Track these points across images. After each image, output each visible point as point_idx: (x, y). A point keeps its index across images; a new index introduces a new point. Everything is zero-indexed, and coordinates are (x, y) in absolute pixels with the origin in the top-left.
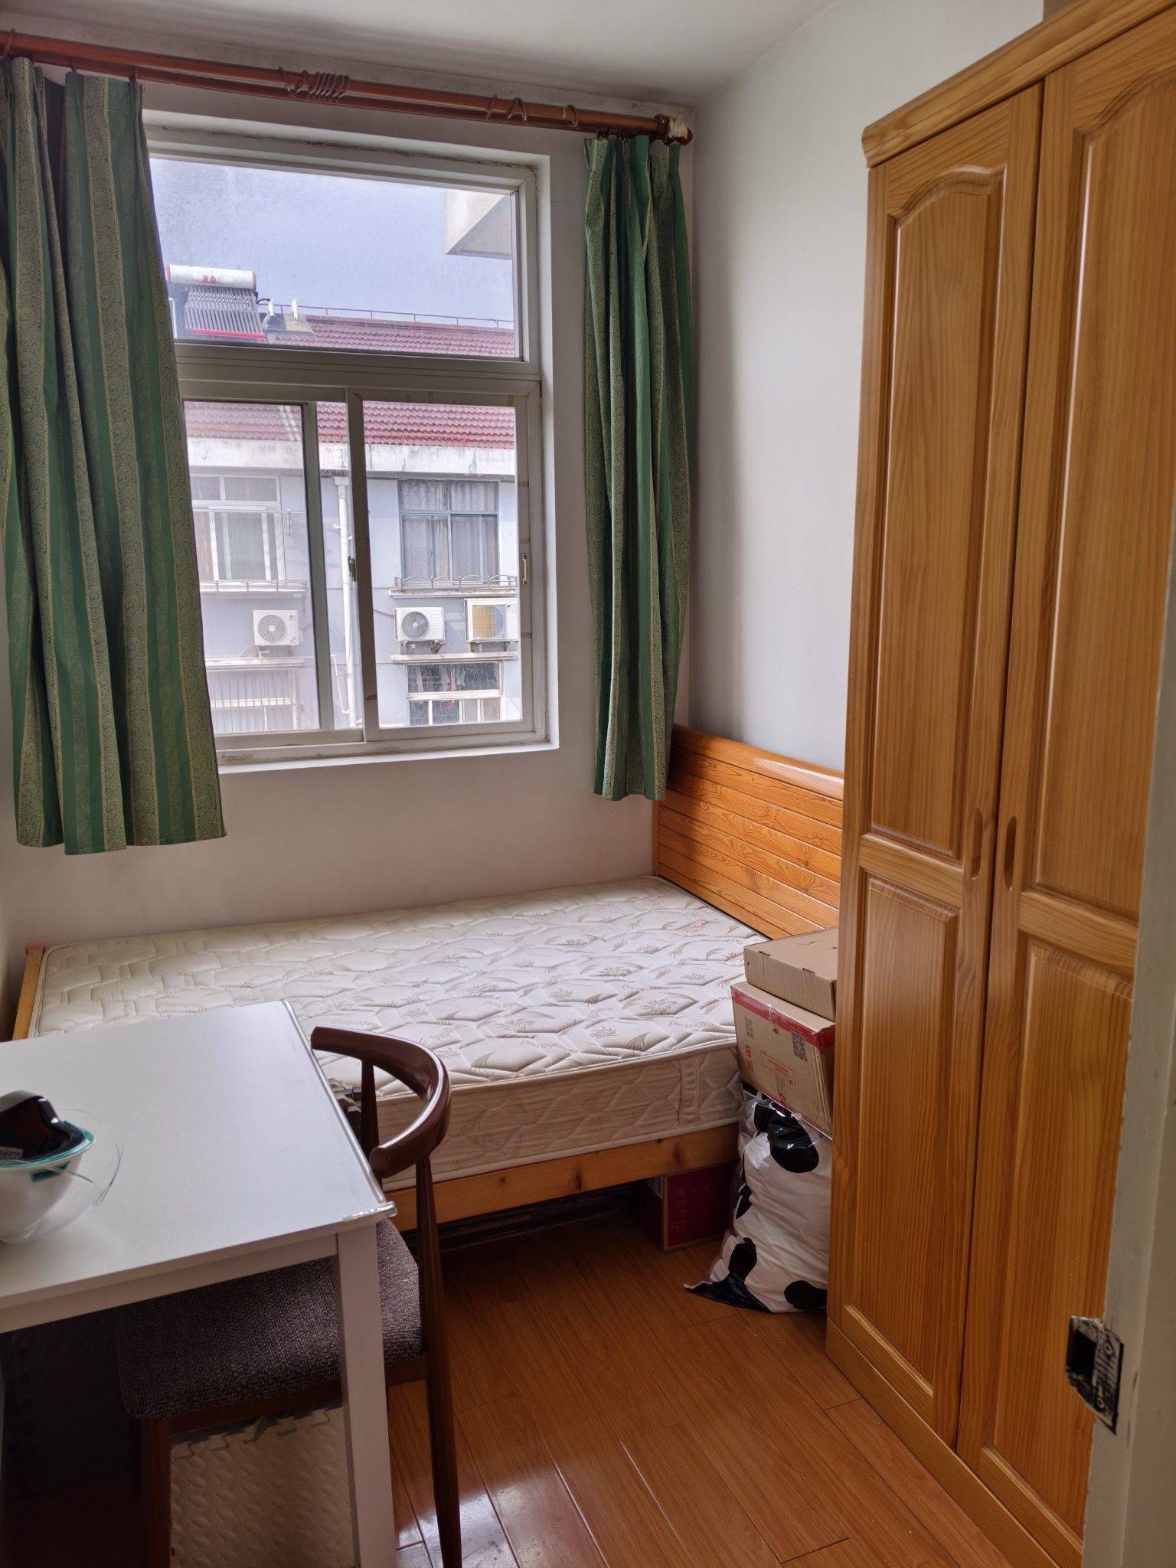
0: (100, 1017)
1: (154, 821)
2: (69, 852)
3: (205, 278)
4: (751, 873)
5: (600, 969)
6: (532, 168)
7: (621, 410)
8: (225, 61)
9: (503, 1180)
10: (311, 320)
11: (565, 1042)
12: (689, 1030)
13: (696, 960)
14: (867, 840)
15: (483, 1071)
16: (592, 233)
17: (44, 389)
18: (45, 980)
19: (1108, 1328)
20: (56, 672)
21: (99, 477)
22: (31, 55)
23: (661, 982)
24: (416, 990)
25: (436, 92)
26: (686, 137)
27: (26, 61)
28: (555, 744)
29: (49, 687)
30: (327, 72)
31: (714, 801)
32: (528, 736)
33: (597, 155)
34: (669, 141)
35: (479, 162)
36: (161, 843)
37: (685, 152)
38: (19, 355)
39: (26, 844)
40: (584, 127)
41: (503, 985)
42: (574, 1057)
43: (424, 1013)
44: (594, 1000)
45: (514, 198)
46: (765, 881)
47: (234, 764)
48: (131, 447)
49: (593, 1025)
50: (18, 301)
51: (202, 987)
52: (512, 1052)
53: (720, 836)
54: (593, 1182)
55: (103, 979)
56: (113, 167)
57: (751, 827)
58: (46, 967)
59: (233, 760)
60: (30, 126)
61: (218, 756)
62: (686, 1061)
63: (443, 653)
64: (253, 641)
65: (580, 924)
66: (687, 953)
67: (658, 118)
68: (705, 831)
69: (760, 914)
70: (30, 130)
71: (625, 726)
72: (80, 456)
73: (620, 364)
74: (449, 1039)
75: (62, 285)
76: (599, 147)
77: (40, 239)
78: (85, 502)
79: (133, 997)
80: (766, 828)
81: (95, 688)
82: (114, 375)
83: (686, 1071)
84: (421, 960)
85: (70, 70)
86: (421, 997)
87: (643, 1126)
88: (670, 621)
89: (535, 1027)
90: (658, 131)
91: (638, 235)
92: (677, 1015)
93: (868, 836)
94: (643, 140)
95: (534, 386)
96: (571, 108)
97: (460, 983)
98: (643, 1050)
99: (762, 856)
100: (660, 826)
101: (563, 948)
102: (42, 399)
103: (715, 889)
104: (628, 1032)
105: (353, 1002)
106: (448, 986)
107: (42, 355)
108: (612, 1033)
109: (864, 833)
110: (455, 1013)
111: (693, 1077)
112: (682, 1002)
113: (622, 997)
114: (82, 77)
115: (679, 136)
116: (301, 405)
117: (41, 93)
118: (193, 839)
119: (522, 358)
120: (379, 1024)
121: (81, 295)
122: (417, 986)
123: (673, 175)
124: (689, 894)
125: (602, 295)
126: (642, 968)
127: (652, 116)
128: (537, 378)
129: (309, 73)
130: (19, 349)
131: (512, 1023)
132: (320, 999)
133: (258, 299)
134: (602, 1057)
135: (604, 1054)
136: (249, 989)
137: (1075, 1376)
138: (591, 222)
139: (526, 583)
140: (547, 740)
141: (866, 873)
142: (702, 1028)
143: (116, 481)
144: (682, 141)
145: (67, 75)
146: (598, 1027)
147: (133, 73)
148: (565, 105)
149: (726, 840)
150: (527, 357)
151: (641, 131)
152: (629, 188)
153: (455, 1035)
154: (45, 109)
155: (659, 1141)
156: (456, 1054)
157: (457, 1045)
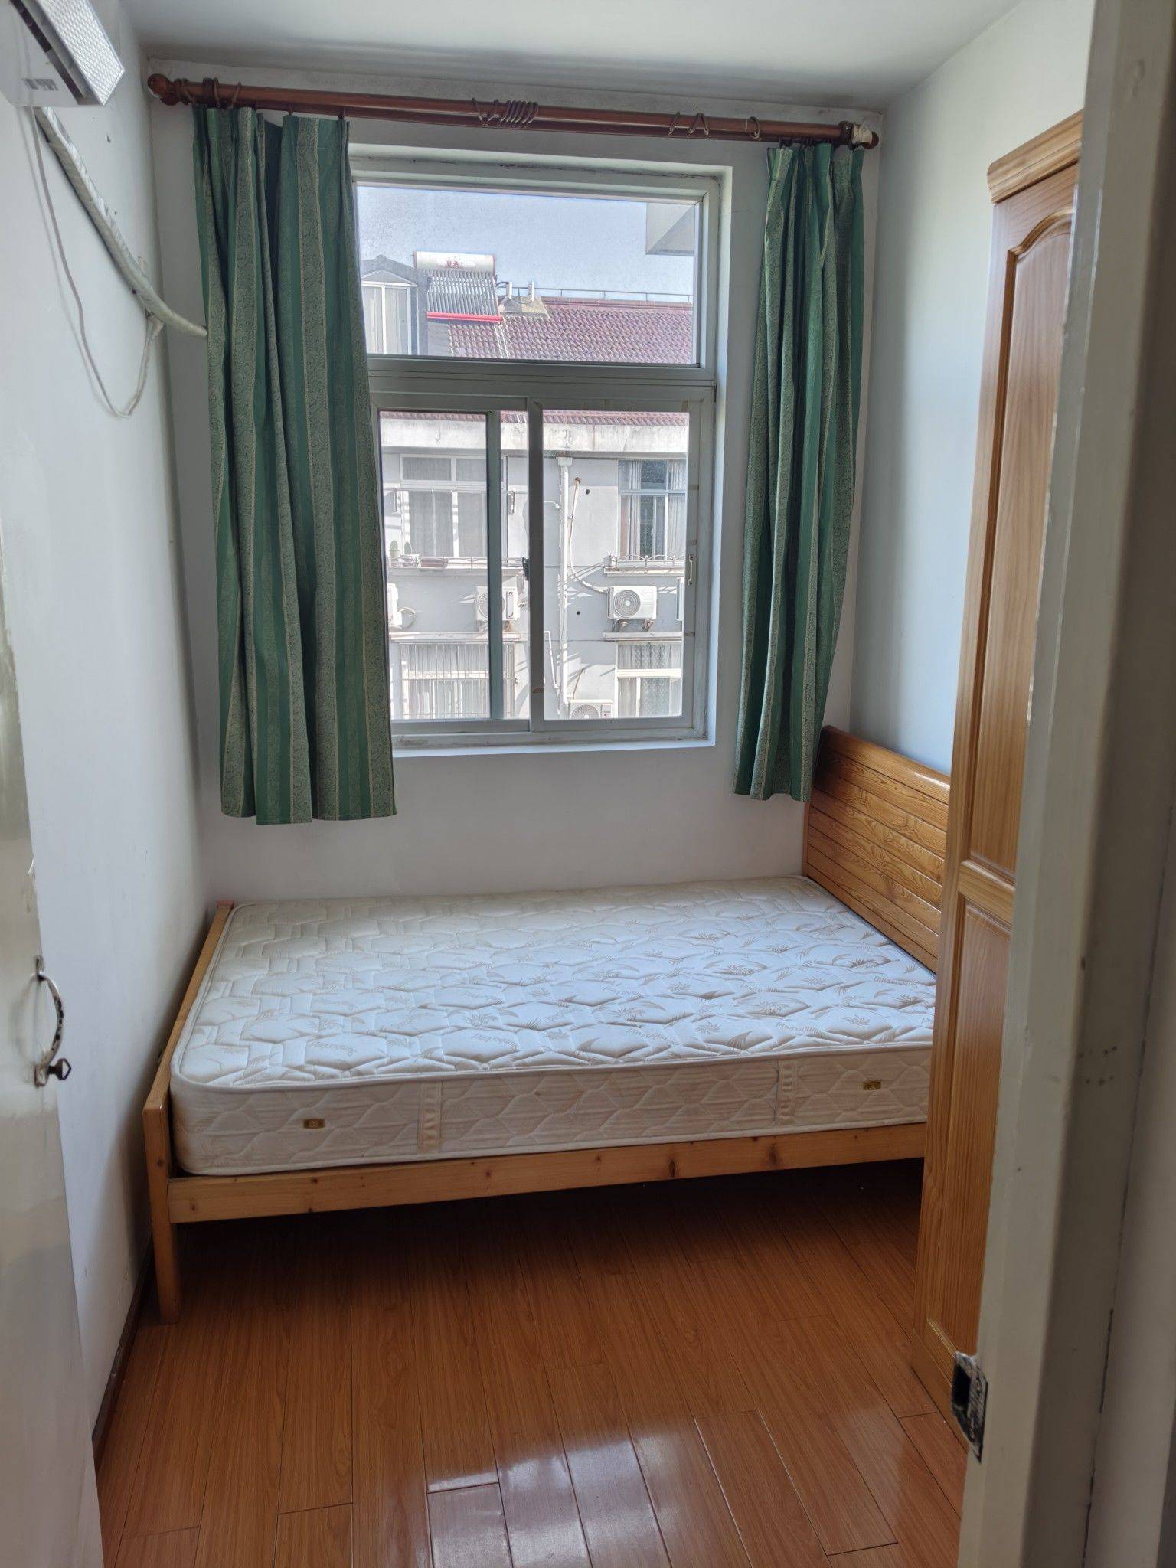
0: (265, 972)
1: (335, 797)
2: (259, 823)
3: (449, 263)
4: (889, 881)
5: (723, 966)
6: (717, 178)
7: (791, 416)
8: (425, 96)
9: (599, 1159)
10: (547, 301)
11: (669, 1034)
12: (793, 1033)
13: (822, 963)
14: (967, 868)
15: (585, 1054)
16: (771, 241)
17: (254, 406)
18: (228, 934)
19: (979, 1366)
20: (254, 662)
21: (297, 485)
22: (254, 105)
23: (779, 986)
24: (546, 970)
25: (621, 113)
26: (870, 142)
27: (250, 110)
28: (712, 742)
29: (249, 675)
30: (517, 100)
31: (858, 806)
32: (686, 732)
33: (782, 164)
34: (853, 147)
35: (664, 174)
36: (340, 819)
37: (869, 158)
38: (232, 374)
39: (227, 814)
40: (766, 137)
41: (626, 973)
42: (675, 1049)
43: (546, 994)
44: (709, 997)
45: (698, 206)
46: (901, 891)
47: (411, 749)
48: (327, 457)
49: (701, 1019)
50: (234, 327)
51: (358, 951)
52: (617, 1039)
53: (863, 843)
54: (687, 1170)
55: (276, 936)
56: (320, 199)
57: (891, 836)
58: (231, 922)
59: (408, 744)
60: (250, 167)
61: (393, 742)
62: (786, 1063)
63: (654, 631)
64: (475, 615)
65: (717, 919)
66: (812, 957)
67: (842, 125)
68: (849, 836)
69: (896, 924)
70: (250, 171)
71: (777, 726)
72: (283, 465)
73: (791, 370)
74: (561, 1020)
75: (271, 310)
76: (783, 156)
77: (255, 270)
78: (285, 507)
79: (298, 956)
80: (905, 839)
81: (287, 676)
82: (314, 390)
83: (783, 1072)
84: (557, 941)
85: (287, 113)
86: (548, 978)
87: (739, 1122)
88: (824, 626)
89: (645, 1016)
90: (842, 137)
91: (817, 243)
92: (786, 1018)
93: (968, 864)
94: (825, 149)
95: (709, 391)
96: (753, 119)
97: (589, 967)
98: (742, 1048)
99: (899, 866)
100: (809, 826)
101: (695, 942)
102: (251, 414)
103: (855, 894)
104: (731, 1029)
105: (486, 978)
106: (577, 968)
107: (254, 374)
108: (716, 1029)
109: (965, 860)
110: (575, 996)
111: (790, 1080)
112: (794, 1005)
113: (738, 995)
114: (297, 119)
115: (863, 141)
116: (486, 414)
117: (262, 136)
118: (369, 817)
119: (698, 365)
120: (504, 1000)
121: (288, 316)
122: (548, 966)
123: (855, 180)
124: (831, 896)
125: (778, 302)
126: (765, 968)
127: (836, 123)
128: (712, 383)
129: (500, 101)
130: (233, 369)
131: (625, 1011)
132: (458, 971)
133: (498, 282)
134: (700, 1051)
135: (704, 1049)
136: (399, 957)
137: (956, 1406)
138: (771, 229)
139: (691, 584)
140: (705, 736)
141: (965, 900)
142: (807, 1033)
143: (312, 488)
144: (866, 145)
145: (285, 117)
146: (704, 1022)
147: (340, 111)
148: (748, 117)
149: (868, 846)
150: (703, 362)
151: (825, 139)
152: (810, 195)
153: (569, 1017)
154: (264, 150)
155: (755, 1139)
156: (565, 1036)
157: (568, 1027)
